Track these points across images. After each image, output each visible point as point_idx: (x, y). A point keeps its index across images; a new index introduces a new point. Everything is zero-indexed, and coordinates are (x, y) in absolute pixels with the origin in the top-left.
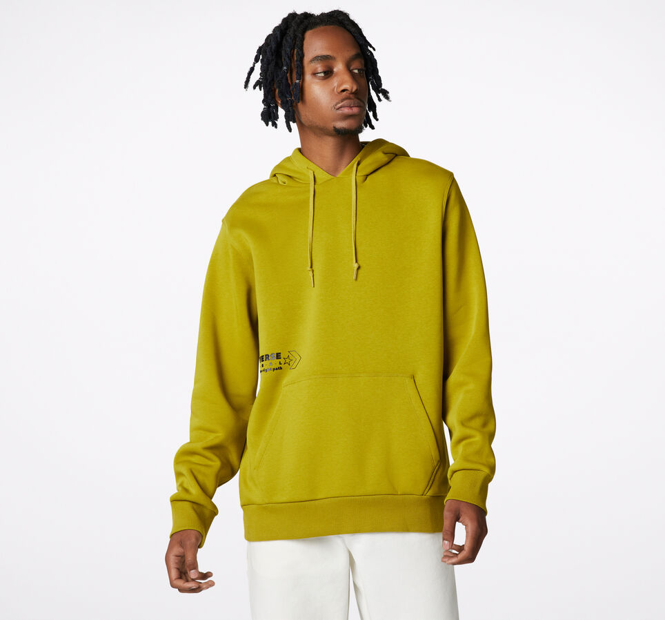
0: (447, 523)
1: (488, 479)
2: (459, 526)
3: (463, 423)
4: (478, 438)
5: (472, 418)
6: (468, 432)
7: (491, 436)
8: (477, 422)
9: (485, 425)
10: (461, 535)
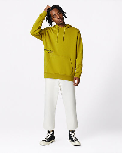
0: (74, 80)
1: (81, 74)
2: (76, 80)
3: (78, 66)
4: (80, 68)
5: (79, 65)
6: (79, 67)
7: (82, 68)
8: (80, 66)
9: (81, 66)
10: (76, 82)
